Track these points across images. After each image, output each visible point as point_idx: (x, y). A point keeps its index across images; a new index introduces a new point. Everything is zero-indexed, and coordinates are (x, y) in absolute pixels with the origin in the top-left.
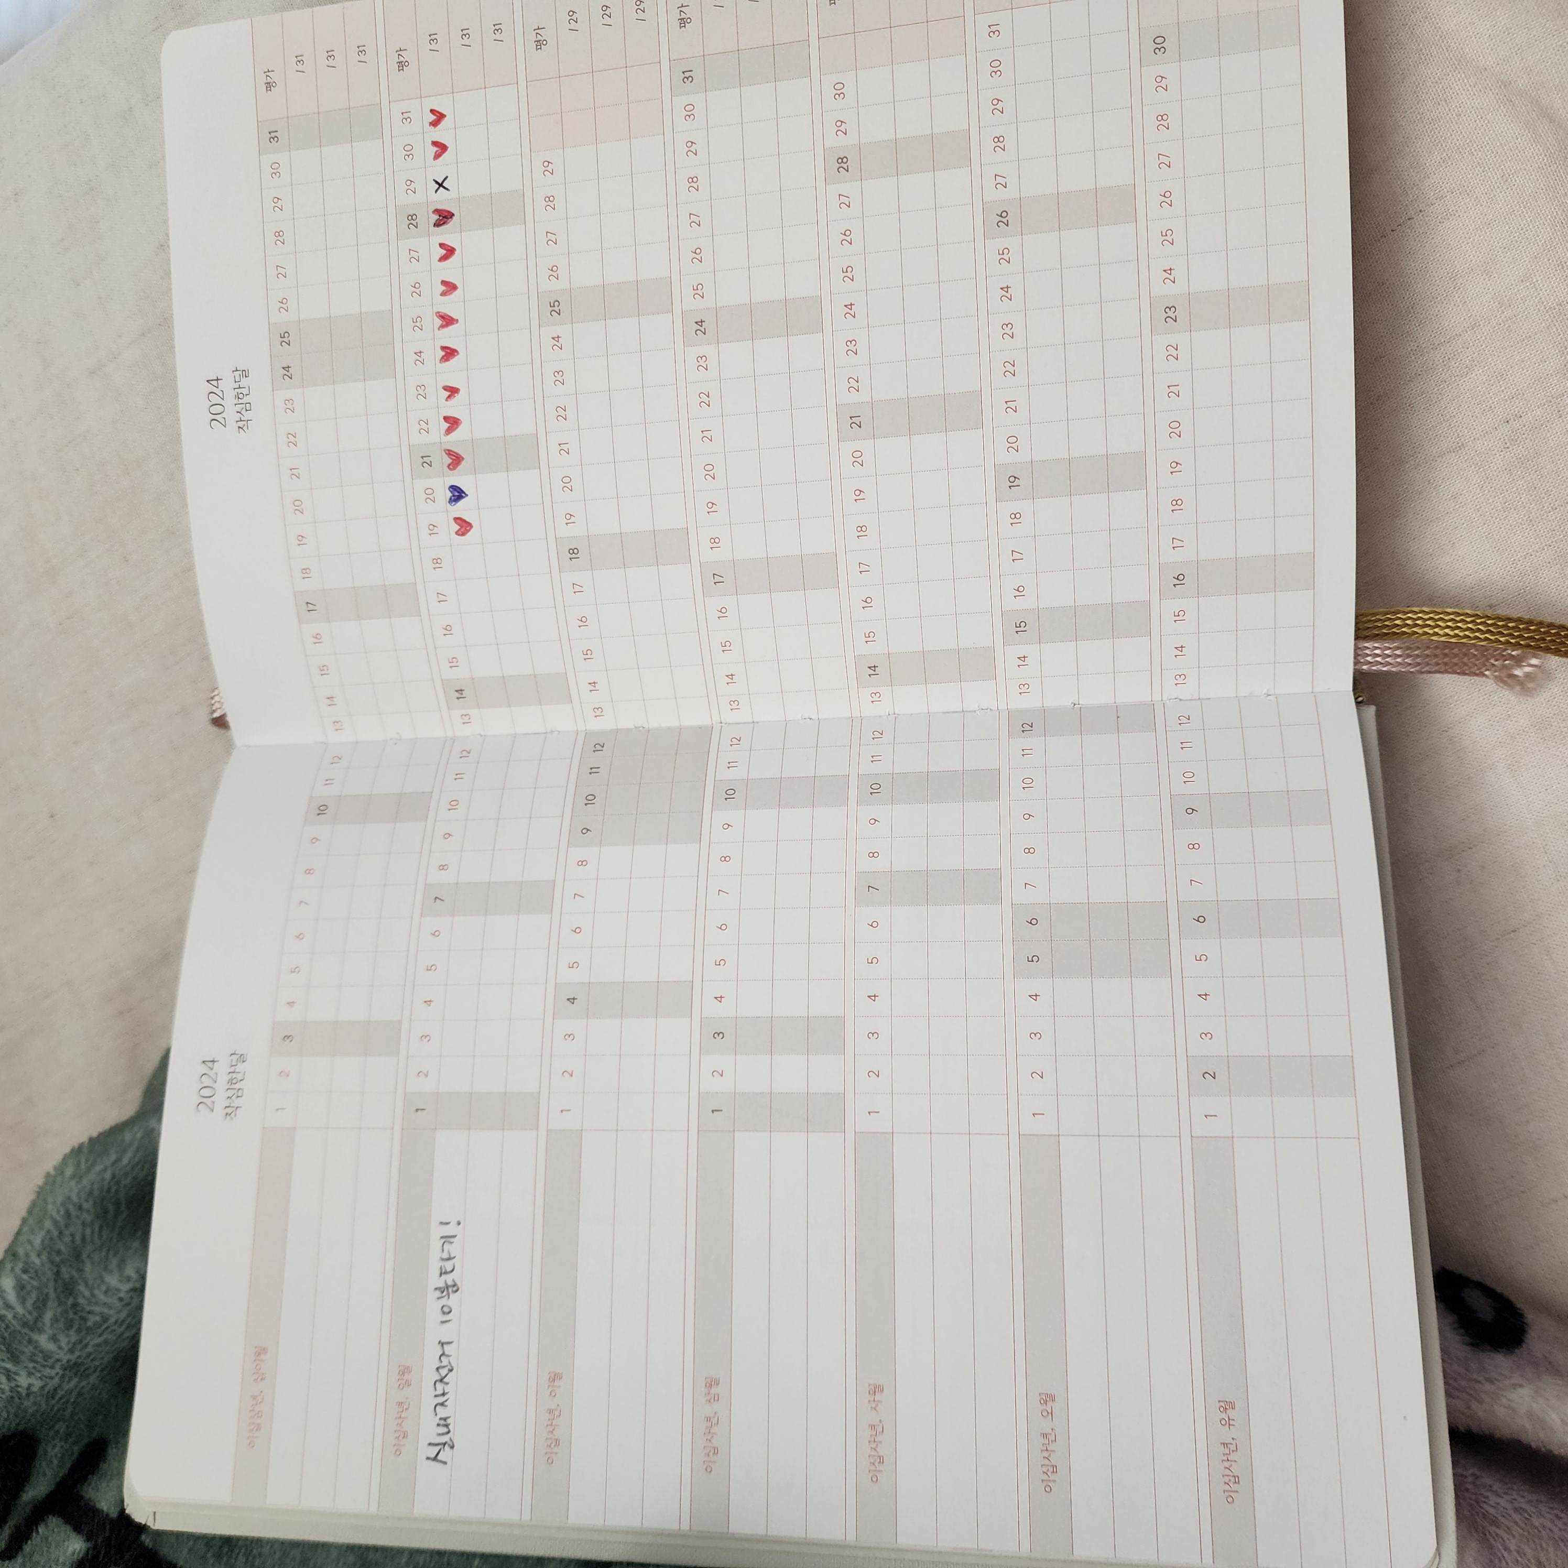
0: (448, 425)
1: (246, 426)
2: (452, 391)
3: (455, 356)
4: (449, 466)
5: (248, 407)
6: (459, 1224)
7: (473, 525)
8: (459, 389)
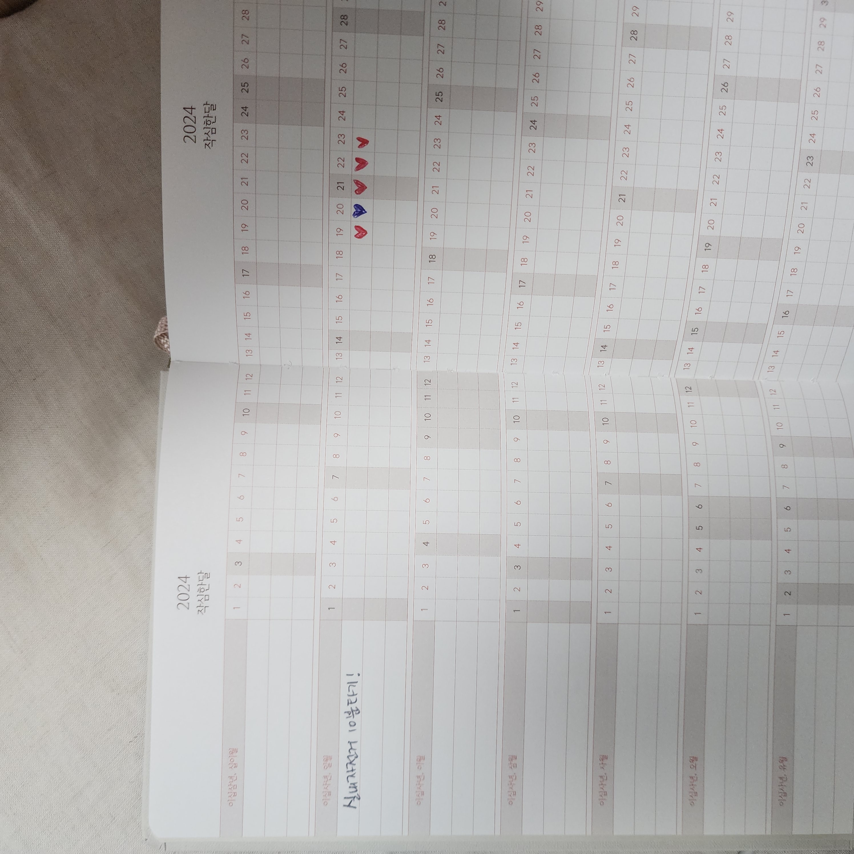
0: (358, 164)
1: (211, 144)
2: (364, 142)
4: (355, 191)
5: (214, 131)
6: (359, 675)
7: (367, 232)
8: (368, 141)
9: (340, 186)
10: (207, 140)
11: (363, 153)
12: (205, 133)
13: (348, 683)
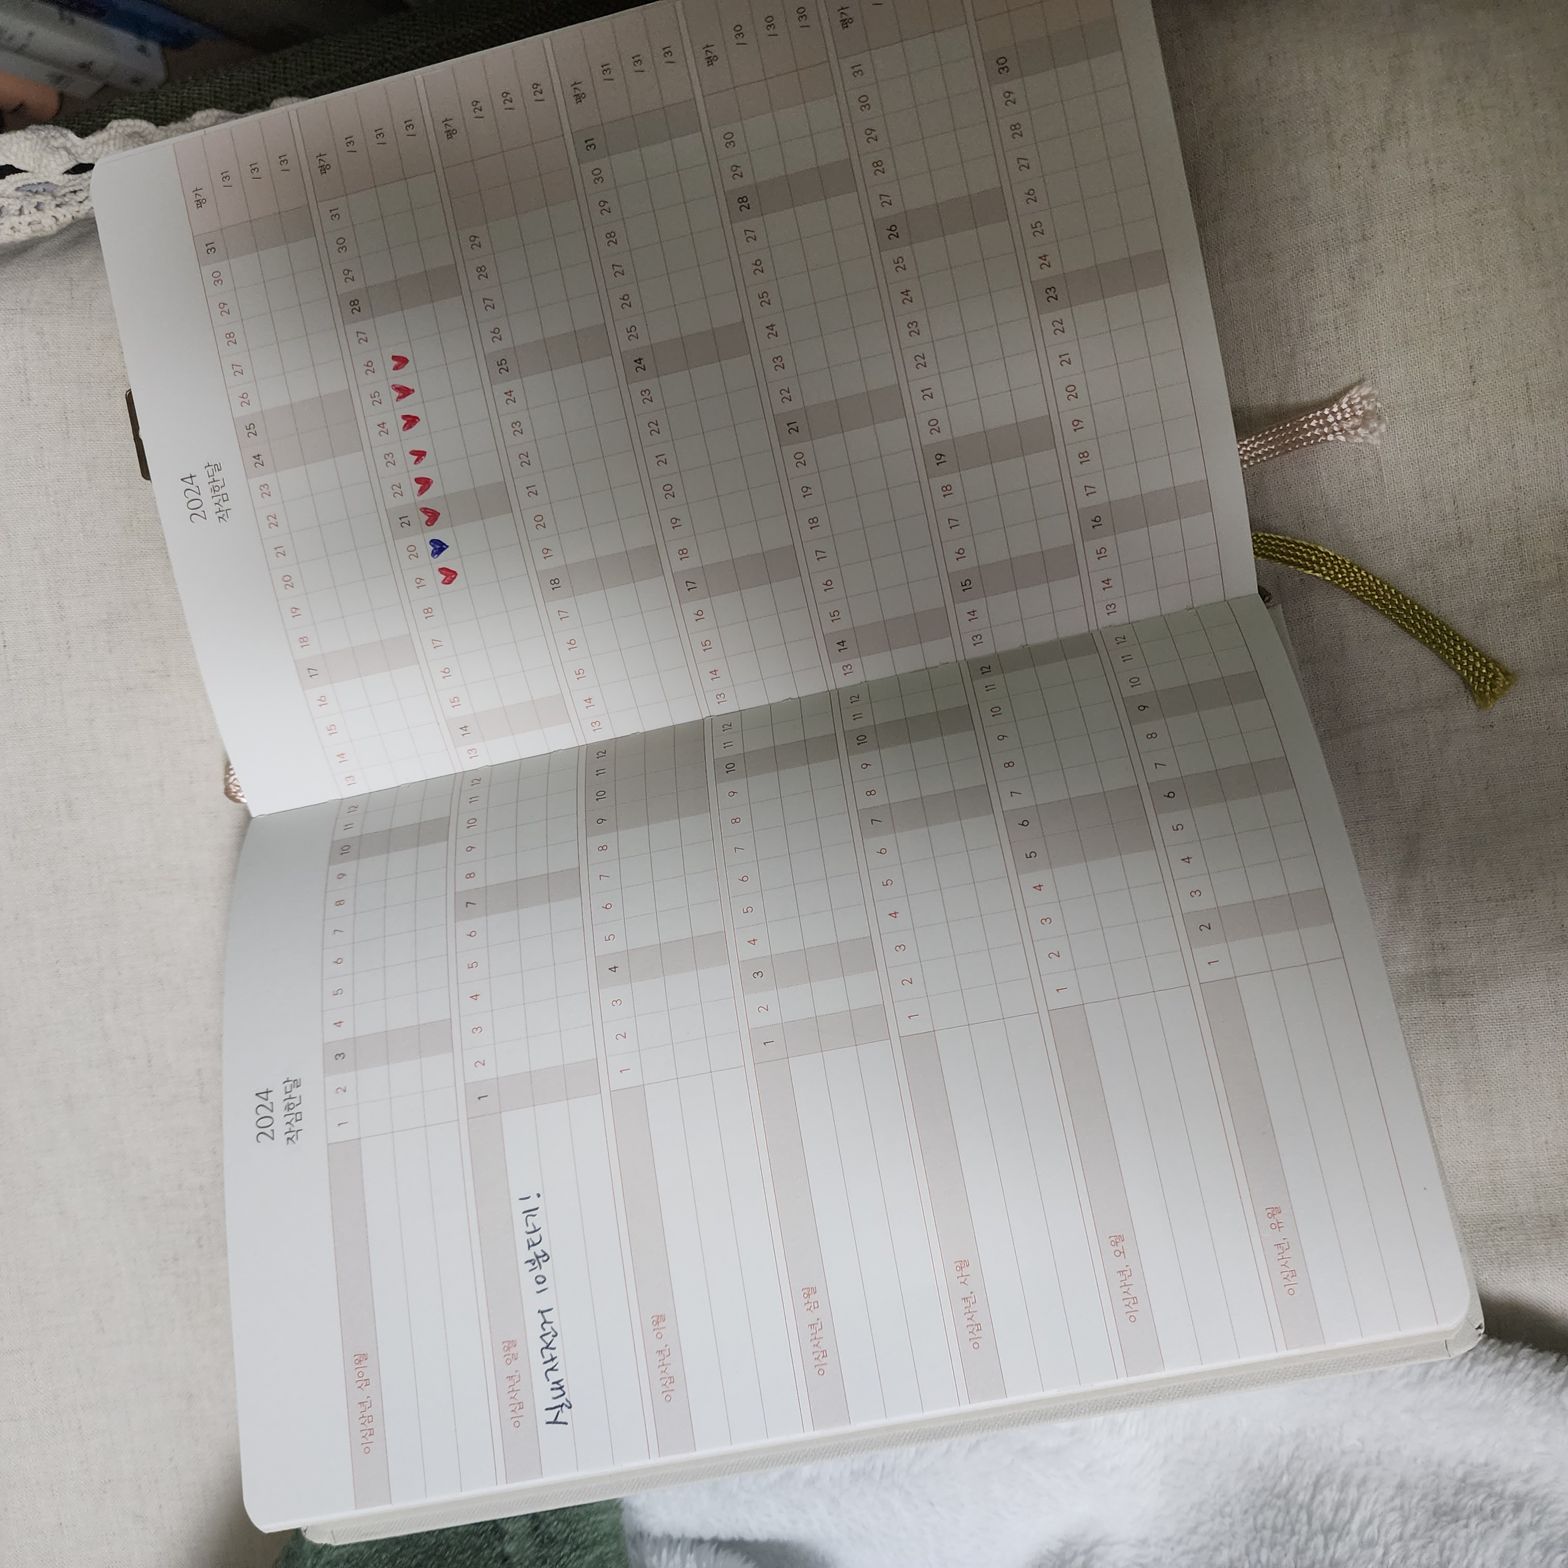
0: (421, 485)
1: (225, 515)
2: (420, 455)
3: (417, 422)
4: (427, 523)
5: (226, 498)
6: (539, 1196)
7: (458, 573)
8: (425, 452)
9: (404, 521)
10: (220, 511)
11: (423, 470)
12: (216, 504)
13: (524, 1212)
